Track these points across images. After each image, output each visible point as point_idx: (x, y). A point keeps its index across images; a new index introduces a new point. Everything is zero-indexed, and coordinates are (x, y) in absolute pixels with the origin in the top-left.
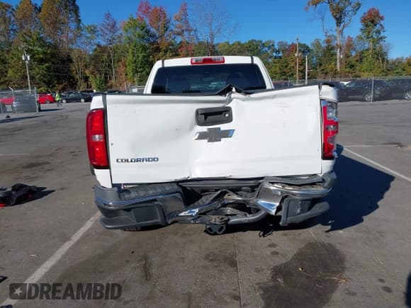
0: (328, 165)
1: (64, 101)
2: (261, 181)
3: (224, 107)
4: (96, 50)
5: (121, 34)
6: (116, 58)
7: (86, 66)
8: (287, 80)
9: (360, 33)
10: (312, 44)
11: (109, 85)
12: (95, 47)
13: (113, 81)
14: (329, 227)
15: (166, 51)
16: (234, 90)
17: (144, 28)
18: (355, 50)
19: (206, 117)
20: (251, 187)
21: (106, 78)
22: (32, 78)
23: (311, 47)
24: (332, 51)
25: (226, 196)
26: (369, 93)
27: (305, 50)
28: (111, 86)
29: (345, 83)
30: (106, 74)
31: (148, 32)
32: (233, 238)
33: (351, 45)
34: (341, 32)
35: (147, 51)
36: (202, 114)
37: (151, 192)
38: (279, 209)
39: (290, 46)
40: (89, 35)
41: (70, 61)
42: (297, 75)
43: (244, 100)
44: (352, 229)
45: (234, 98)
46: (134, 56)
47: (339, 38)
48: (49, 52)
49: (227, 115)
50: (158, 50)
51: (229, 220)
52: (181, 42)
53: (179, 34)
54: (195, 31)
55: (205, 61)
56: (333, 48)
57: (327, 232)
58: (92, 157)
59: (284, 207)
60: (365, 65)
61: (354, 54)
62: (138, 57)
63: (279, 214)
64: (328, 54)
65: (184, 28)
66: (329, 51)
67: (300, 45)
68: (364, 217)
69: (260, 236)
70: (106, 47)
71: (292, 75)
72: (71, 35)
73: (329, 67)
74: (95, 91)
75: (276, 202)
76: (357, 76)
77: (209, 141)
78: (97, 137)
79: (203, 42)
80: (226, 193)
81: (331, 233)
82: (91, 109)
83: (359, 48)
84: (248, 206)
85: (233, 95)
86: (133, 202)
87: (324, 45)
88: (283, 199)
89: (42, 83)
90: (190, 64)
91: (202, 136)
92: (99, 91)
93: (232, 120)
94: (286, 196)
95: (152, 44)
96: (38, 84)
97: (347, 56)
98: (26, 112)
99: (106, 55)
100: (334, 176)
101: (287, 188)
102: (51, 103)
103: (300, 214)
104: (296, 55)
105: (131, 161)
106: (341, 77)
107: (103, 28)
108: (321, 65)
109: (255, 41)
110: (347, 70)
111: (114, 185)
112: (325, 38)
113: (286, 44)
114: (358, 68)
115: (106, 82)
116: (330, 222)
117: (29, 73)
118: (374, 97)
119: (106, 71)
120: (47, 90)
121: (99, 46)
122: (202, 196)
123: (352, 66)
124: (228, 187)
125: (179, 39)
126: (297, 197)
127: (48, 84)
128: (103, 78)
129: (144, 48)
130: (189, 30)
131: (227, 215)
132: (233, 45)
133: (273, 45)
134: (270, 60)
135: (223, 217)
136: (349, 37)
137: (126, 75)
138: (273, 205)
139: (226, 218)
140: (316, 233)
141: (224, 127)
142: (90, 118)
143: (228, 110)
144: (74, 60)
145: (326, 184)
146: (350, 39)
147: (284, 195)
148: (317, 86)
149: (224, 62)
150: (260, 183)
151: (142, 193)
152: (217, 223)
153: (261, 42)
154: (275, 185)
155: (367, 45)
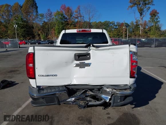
0: (132, 80)
1: (30, 44)
2: (103, 86)
3: (87, 53)
4: (43, 24)
5: (53, 18)
6: (51, 27)
7: (39, 30)
8: (119, 38)
9: (150, 19)
10: (130, 23)
11: (48, 38)
12: (43, 22)
13: (50, 36)
14: (134, 106)
15: (71, 25)
16: (91, 46)
17: (62, 15)
18: (147, 26)
19: (79, 57)
20: (98, 89)
21: (47, 35)
22: (18, 34)
23: (129, 24)
24: (138, 26)
25: (87, 92)
26: (153, 44)
27: (127, 25)
28: (49, 38)
29: (143, 40)
30: (47, 33)
31: (64, 17)
32: (91, 109)
33: (146, 24)
34: (142, 19)
35: (64, 25)
36: (77, 56)
37: (53, 90)
38: (110, 99)
39: (121, 24)
40: (41, 18)
41: (33, 28)
42: (124, 36)
43: (96, 50)
44: (144, 107)
45: (92, 49)
46: (58, 26)
47: (141, 21)
48: (25, 24)
49: (88, 57)
50: (68, 24)
51: (88, 103)
52: (77, 21)
53: (76, 18)
54: (83, 17)
55: (83, 31)
56: (138, 25)
57: (133, 108)
58: (28, 74)
59: (112, 99)
60: (152, 32)
61: (147, 27)
62: (60, 27)
63: (110, 102)
64: (136, 28)
65: (79, 16)
66: (137, 26)
67: (125, 23)
68: (149, 102)
69: (103, 109)
70: (47, 22)
71: (122, 36)
72: (34, 17)
73: (137, 33)
74: (42, 40)
75: (109, 96)
76: (148, 37)
77: (80, 68)
78: (31, 65)
79: (86, 21)
80: (87, 91)
81: (135, 109)
82: (29, 52)
83: (149, 25)
84: (97, 97)
85: (91, 48)
86: (44, 95)
87: (135, 24)
88: (112, 95)
89: (21, 36)
90: (76, 32)
91: (77, 65)
92: (44, 40)
93: (90, 59)
94: (114, 94)
95: (66, 22)
96: (20, 37)
97: (144, 28)
98: (14, 48)
99: (47, 26)
100: (135, 86)
101: (114, 90)
102: (24, 44)
103: (119, 102)
104: (124, 27)
105: (45, 76)
106: (141, 37)
107: (47, 15)
108: (134, 32)
109: (107, 21)
110: (144, 34)
111: (37, 87)
112: (136, 21)
113: (119, 23)
114: (149, 33)
115: (47, 36)
116: (134, 103)
117: (17, 32)
118: (155, 46)
119: (47, 32)
120: (23, 39)
121: (44, 22)
122: (77, 92)
123: (146, 33)
124: (88, 88)
125: (76, 20)
126: (118, 95)
127: (24, 37)
128: (46, 35)
129: (62, 24)
130: (81, 17)
131: (88, 101)
132: (98, 23)
133: (114, 23)
134: (113, 29)
135: (86, 102)
136: (145, 21)
137: (55, 34)
138: (108, 98)
139: (87, 103)
140: (128, 108)
141: (87, 62)
142: (27, 56)
143: (89, 54)
144: (34, 27)
145: (131, 90)
146: (146, 21)
147: (113, 94)
148: (128, 45)
149: (91, 31)
150: (102, 87)
151: (49, 91)
152: (83, 105)
153: (109, 22)
154: (109, 89)
155: (152, 24)
